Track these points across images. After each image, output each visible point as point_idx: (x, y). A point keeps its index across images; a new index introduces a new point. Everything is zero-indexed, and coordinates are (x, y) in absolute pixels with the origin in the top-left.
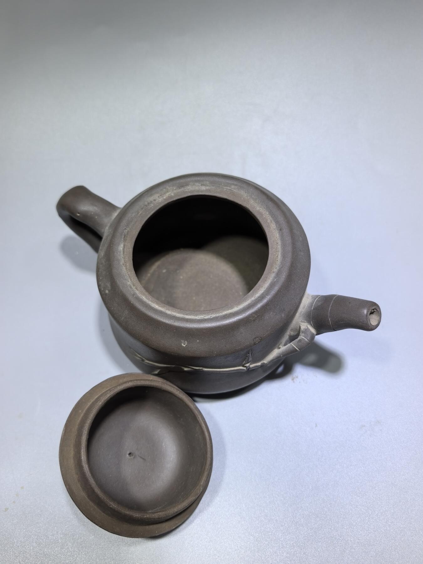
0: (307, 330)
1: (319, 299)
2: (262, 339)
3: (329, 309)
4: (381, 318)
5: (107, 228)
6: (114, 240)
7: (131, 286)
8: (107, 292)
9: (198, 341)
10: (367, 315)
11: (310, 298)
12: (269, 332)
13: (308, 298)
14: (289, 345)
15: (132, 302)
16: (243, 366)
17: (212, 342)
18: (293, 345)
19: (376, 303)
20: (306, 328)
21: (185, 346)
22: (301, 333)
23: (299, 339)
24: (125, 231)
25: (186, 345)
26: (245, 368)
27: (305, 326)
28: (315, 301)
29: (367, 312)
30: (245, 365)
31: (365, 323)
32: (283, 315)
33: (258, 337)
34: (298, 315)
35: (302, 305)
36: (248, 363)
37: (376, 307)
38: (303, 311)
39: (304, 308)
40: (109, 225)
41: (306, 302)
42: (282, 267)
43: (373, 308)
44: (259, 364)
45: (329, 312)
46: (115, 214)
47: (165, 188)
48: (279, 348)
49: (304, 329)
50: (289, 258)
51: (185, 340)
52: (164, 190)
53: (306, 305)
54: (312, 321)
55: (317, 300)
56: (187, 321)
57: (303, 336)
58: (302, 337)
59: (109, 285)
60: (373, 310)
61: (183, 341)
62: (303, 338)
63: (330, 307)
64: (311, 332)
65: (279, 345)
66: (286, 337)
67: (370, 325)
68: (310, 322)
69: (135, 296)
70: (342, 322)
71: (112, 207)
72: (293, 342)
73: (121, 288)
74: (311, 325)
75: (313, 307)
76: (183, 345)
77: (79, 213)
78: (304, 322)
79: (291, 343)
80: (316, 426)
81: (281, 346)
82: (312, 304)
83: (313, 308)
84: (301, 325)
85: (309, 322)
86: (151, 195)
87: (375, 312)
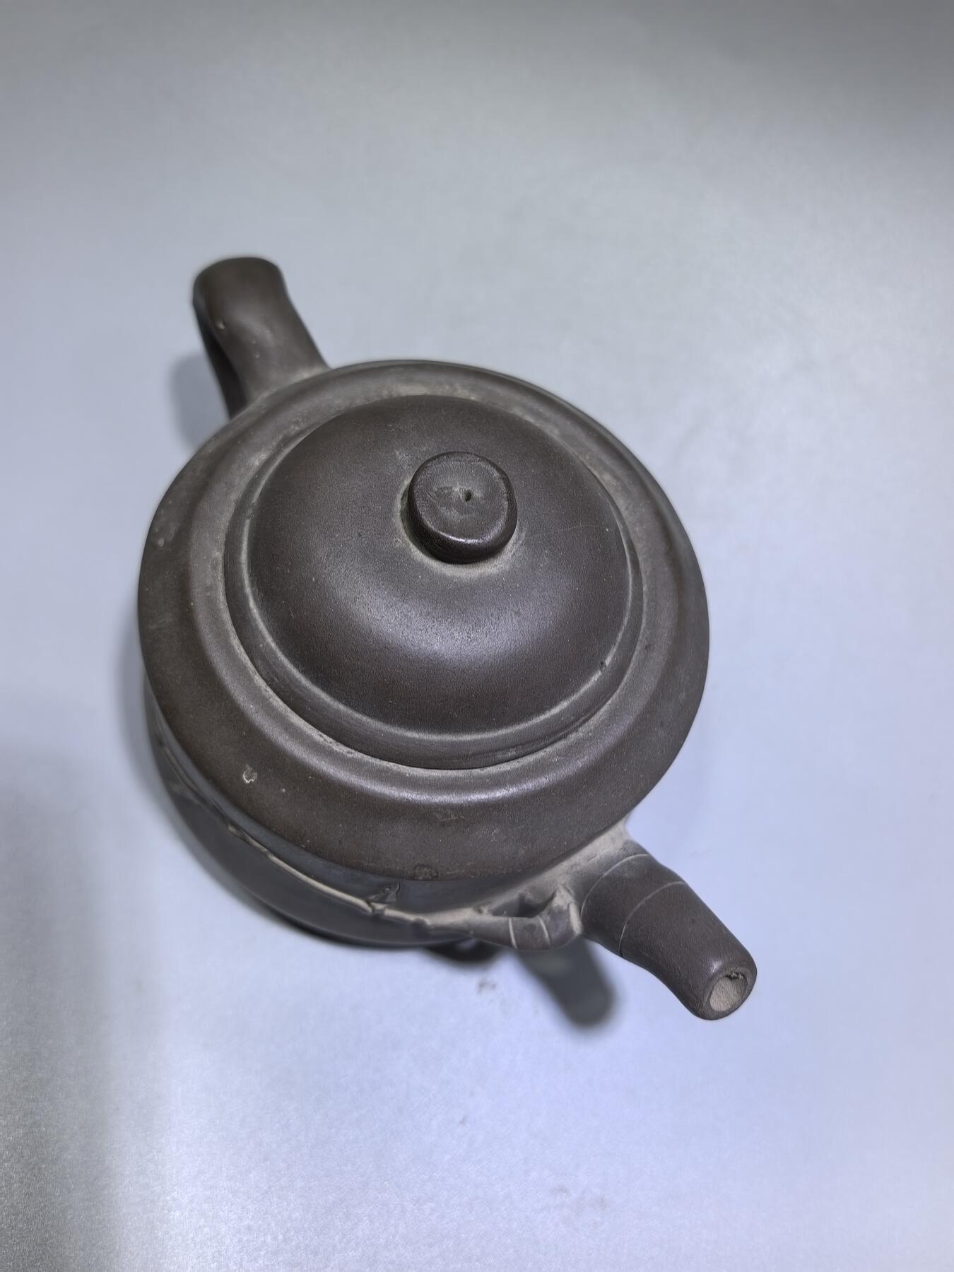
0: (562, 914)
1: (633, 863)
2: (437, 877)
3: (639, 905)
4: (743, 1002)
5: (266, 394)
6: (252, 433)
7: (217, 564)
8: (161, 542)
9: (284, 790)
10: (715, 974)
11: (619, 844)
12: (463, 871)
13: (613, 840)
14: (502, 919)
15: (192, 604)
16: (368, 902)
17: (315, 813)
18: (511, 925)
19: (752, 961)
20: (565, 908)
21: (247, 782)
22: (545, 912)
23: (532, 921)
24: (293, 427)
25: (251, 782)
26: (370, 910)
27: (564, 900)
28: (625, 860)
29: (719, 971)
30: (373, 904)
31: (696, 993)
32: (522, 852)
33: (428, 867)
34: (565, 865)
35: (587, 851)
36: (381, 901)
37: (748, 970)
38: (583, 864)
39: (589, 858)
40: (274, 390)
41: (603, 848)
42: (590, 739)
43: (739, 969)
44: (411, 918)
45: (635, 909)
46: (305, 374)
47: (451, 385)
48: (480, 912)
49: (558, 906)
50: (622, 728)
51: (254, 769)
52: (447, 387)
53: (598, 857)
54: (587, 902)
55: (628, 861)
56: (286, 729)
57: (545, 922)
58: (541, 921)
59: (173, 528)
60: (738, 974)
61: (250, 769)
62: (540, 928)
63: (644, 899)
64: (569, 922)
65: (484, 905)
66: (511, 896)
67: (704, 1004)
68: (582, 902)
69: (208, 594)
70: (647, 955)
71: (311, 353)
72: (515, 919)
73: (192, 556)
74: (580, 909)
75: (610, 871)
76: (244, 777)
77: (224, 324)
78: (569, 891)
79: (510, 920)
80: (463, 1122)
81: (485, 910)
82: (611, 861)
83: (606, 874)
84: (558, 894)
85: (579, 899)
86: (409, 381)
87: (737, 980)
